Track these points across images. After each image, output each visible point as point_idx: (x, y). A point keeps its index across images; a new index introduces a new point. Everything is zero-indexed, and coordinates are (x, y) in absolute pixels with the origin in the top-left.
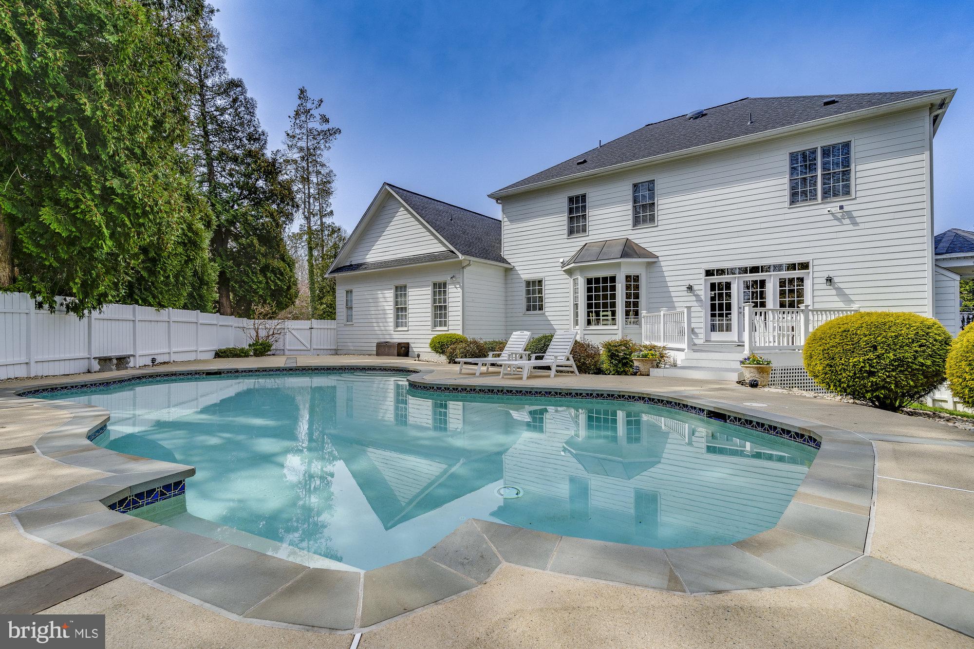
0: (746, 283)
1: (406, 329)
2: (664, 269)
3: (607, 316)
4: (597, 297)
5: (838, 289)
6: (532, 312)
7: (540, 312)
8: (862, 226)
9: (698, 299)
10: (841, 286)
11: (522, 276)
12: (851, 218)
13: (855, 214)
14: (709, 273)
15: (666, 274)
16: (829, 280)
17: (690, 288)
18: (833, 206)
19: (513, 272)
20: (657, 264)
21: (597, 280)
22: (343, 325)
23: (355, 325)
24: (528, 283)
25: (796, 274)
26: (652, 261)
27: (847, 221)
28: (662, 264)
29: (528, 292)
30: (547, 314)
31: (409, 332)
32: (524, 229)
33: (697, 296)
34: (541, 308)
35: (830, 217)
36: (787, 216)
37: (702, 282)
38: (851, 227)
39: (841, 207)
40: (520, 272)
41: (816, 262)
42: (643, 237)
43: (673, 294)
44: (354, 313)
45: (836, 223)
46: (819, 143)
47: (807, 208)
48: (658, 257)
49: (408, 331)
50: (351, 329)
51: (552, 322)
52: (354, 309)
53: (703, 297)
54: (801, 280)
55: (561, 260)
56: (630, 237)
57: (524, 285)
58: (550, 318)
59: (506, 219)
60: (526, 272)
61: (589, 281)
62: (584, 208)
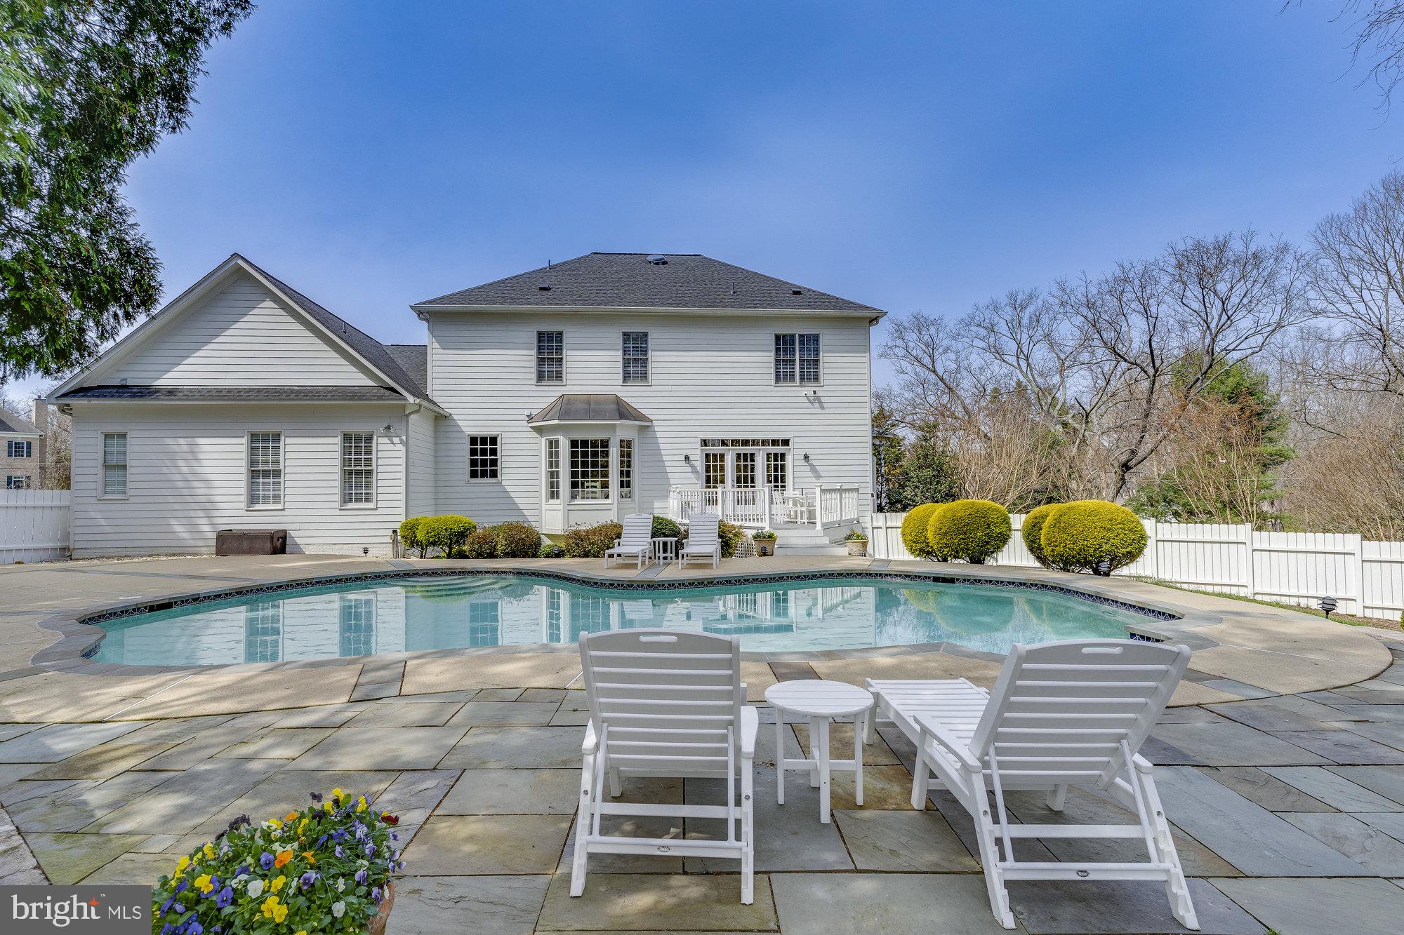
0: (739, 456)
1: (280, 506)
2: (658, 435)
3: (595, 487)
4: (585, 464)
5: (812, 466)
6: (479, 480)
7: (493, 480)
8: (827, 411)
9: (694, 471)
10: (814, 463)
11: (464, 429)
12: (820, 402)
13: (823, 400)
14: (705, 443)
15: (660, 441)
16: (806, 457)
17: (687, 458)
18: (808, 390)
19: (451, 423)
20: (651, 429)
21: (585, 443)
22: (93, 500)
23: (132, 500)
24: (473, 440)
25: (779, 449)
26: (646, 426)
27: (817, 405)
28: (657, 429)
29: (473, 452)
30: (504, 483)
31: (287, 512)
32: (468, 363)
33: (692, 466)
34: (494, 474)
35: (805, 400)
36: (773, 394)
37: (698, 452)
38: (820, 411)
39: (815, 392)
40: (460, 423)
41: (797, 440)
42: (633, 395)
43: (667, 464)
44: (129, 478)
45: (809, 405)
46: (797, 330)
47: (788, 389)
48: (652, 421)
49: (284, 510)
50: (122, 507)
51: (512, 495)
52: (129, 471)
53: (699, 469)
54: (783, 456)
55: (527, 412)
56: (617, 394)
57: (468, 441)
58: (508, 489)
59: (436, 345)
60: (471, 423)
61: (574, 444)
62: (559, 349)
